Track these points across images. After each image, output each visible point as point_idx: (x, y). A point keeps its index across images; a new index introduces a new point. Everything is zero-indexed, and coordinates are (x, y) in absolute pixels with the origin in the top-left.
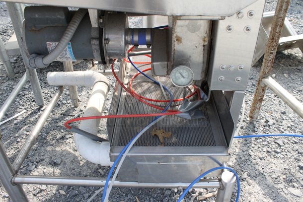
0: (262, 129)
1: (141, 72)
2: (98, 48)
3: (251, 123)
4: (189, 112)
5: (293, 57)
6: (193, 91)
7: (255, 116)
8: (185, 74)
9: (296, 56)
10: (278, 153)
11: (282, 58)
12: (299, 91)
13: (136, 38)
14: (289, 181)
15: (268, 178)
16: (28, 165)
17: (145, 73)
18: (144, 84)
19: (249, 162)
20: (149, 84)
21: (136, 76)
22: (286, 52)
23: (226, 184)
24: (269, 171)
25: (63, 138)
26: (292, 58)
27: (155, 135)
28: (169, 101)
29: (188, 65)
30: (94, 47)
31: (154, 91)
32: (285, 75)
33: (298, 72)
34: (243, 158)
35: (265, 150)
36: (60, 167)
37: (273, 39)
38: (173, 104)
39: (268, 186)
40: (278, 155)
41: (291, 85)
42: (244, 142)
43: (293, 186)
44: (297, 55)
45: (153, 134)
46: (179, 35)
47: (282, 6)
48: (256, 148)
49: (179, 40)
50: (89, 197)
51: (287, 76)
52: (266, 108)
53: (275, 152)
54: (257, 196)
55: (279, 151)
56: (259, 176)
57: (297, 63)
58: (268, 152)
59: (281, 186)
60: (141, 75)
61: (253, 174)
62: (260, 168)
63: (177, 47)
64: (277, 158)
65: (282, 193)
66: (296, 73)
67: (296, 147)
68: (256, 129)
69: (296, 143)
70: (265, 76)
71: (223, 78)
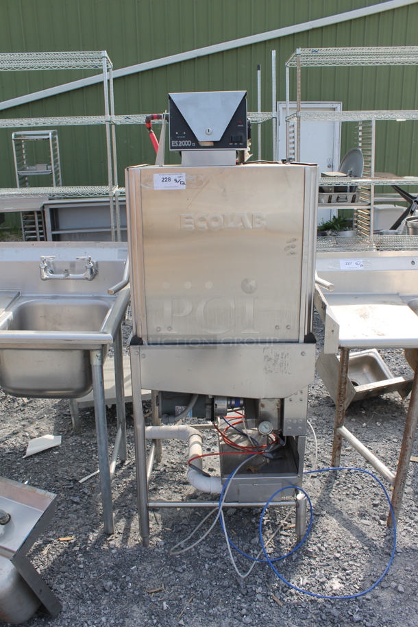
0: (344, 476)
1: (230, 426)
2: (210, 410)
3: (334, 471)
4: (272, 452)
5: (391, 403)
6: (274, 440)
7: (336, 464)
8: (267, 426)
9: (396, 401)
10: (356, 495)
11: (379, 404)
12: (389, 440)
13: (233, 402)
14: (362, 516)
15: (345, 514)
16: (129, 511)
17: (234, 426)
18: (234, 436)
19: (329, 503)
20: (239, 436)
21: (227, 429)
22: (384, 396)
23: (300, 501)
24: (346, 509)
25: (155, 489)
26: (389, 403)
27: (249, 469)
28: (256, 447)
29: (269, 421)
30: (207, 409)
31: (243, 441)
32: (377, 423)
33: (392, 419)
34: (324, 500)
35: (344, 493)
36: (159, 512)
37: (340, 394)
38: (259, 449)
39: (344, 520)
40: (356, 497)
41: (381, 434)
42: (326, 488)
43: (366, 519)
44: (396, 399)
45: (247, 468)
46: (263, 403)
47: (342, 369)
48: (337, 492)
49: (263, 406)
50: (192, 531)
51: (379, 425)
52: (351, 458)
53: (354, 494)
54: (333, 526)
55: (357, 493)
56: (336, 513)
57: (395, 409)
58: (347, 495)
59: (355, 519)
60: (231, 428)
61: (331, 511)
62: (339, 508)
63: (262, 410)
64: (355, 499)
65: (355, 524)
66: (391, 421)
67: (374, 489)
68: (338, 477)
69: (374, 487)
70: (339, 426)
71: (290, 428)
